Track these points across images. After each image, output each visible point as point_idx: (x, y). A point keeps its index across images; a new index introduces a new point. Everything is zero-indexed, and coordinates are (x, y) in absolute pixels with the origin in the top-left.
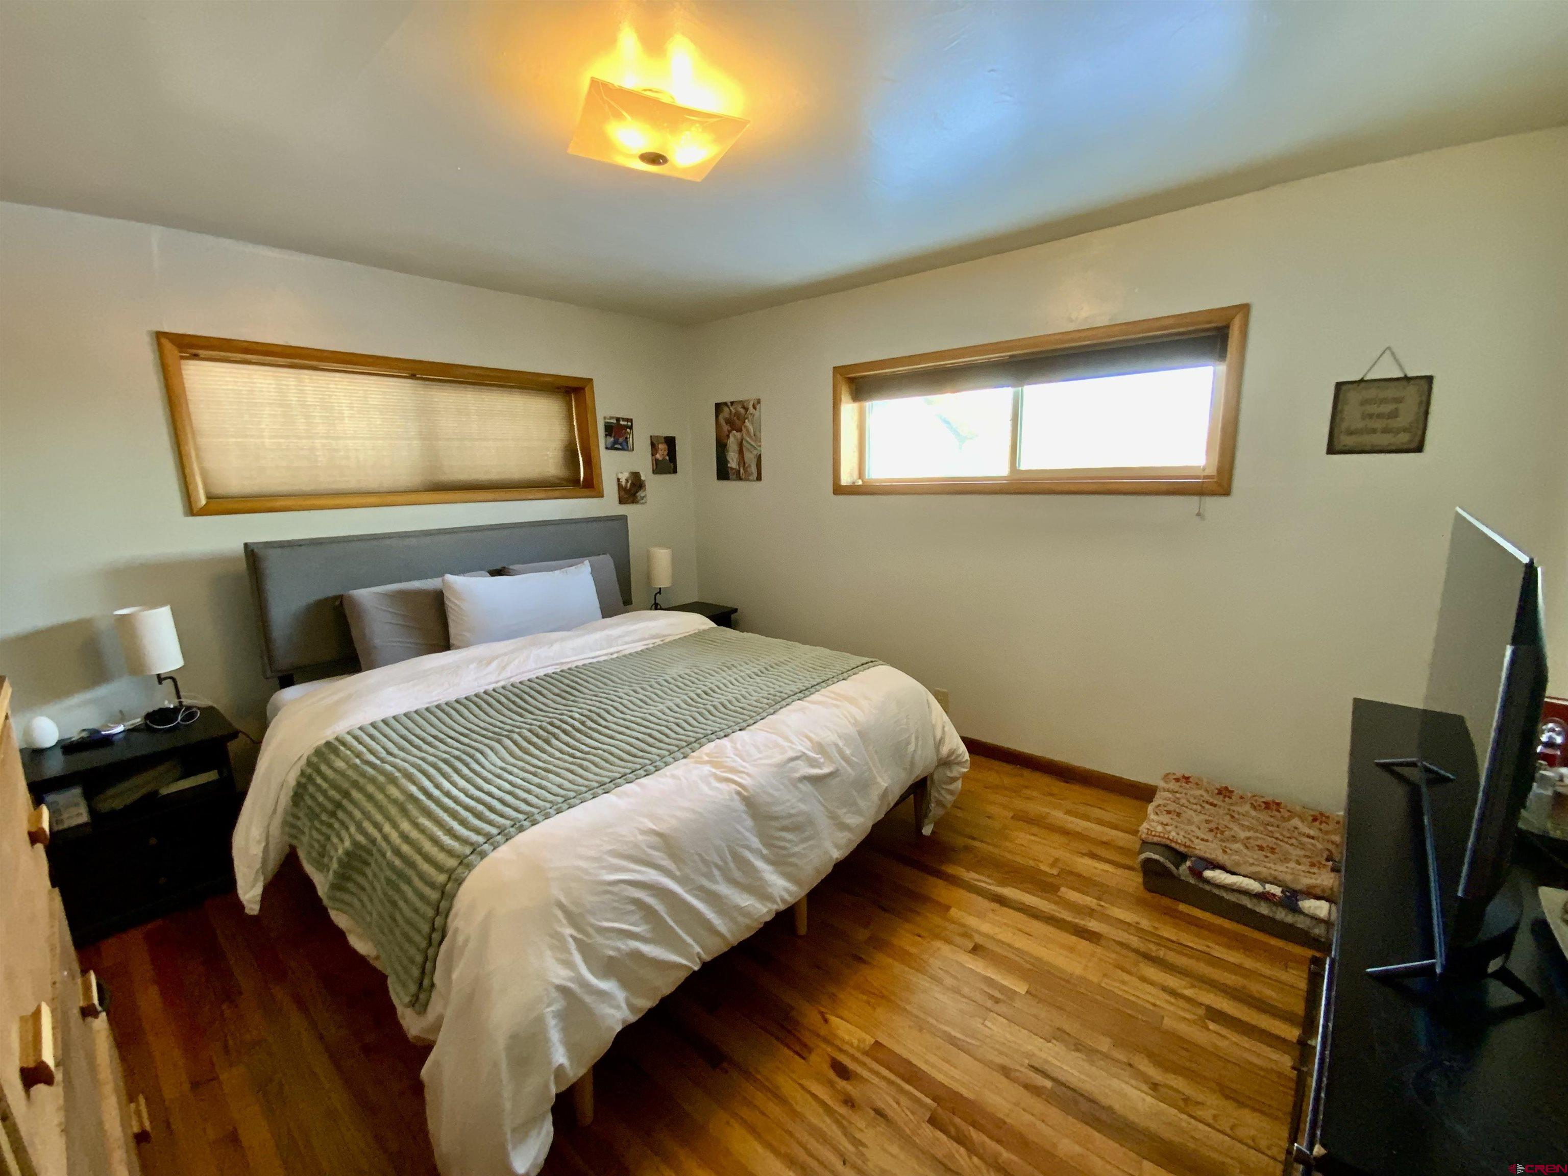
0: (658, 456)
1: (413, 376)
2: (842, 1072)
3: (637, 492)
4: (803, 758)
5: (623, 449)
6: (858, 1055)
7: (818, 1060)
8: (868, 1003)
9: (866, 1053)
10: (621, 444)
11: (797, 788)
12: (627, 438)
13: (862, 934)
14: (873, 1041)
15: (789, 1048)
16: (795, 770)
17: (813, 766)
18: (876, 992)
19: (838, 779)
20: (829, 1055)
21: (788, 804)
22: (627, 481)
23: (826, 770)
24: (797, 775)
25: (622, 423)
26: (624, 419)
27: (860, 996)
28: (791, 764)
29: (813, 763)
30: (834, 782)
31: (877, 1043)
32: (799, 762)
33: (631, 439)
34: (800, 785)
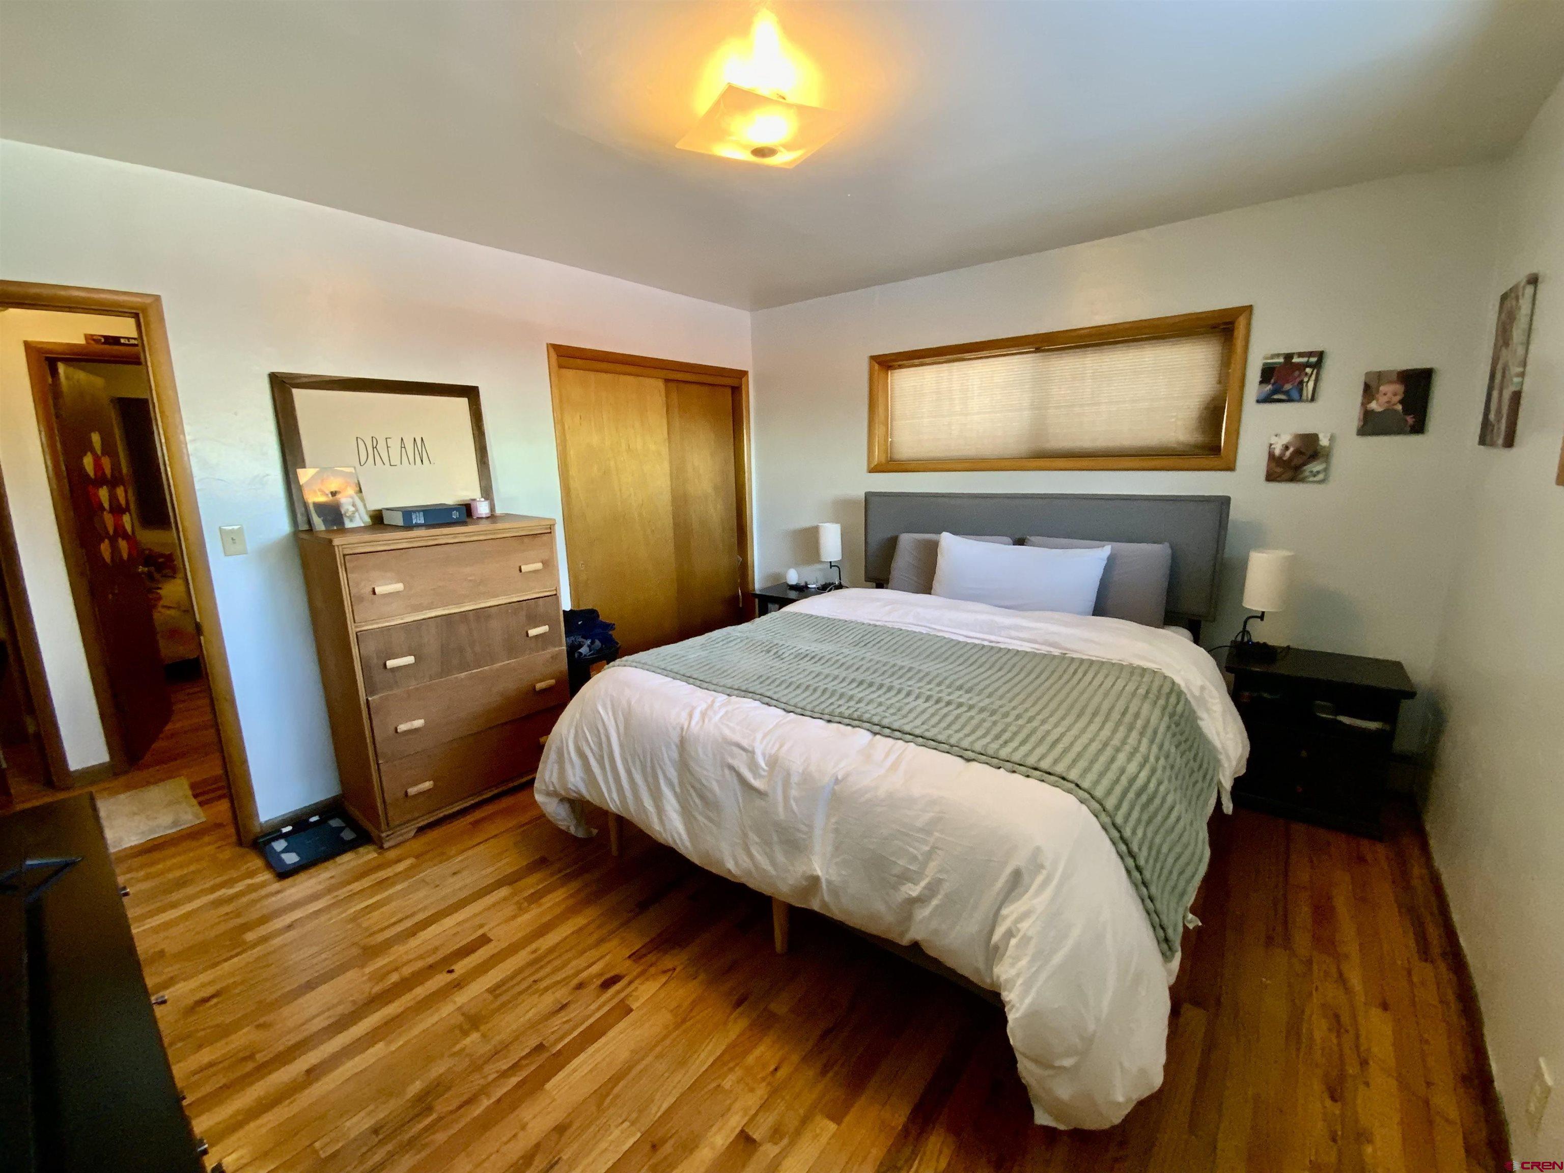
0: (1374, 406)
1: (1038, 350)
2: (607, 984)
3: (1304, 464)
4: (749, 754)
5: (1290, 400)
6: (622, 995)
7: (624, 966)
8: (678, 1006)
9: (622, 1001)
10: (1287, 393)
11: (723, 771)
12: (1301, 382)
13: (781, 1006)
14: (634, 1007)
15: (643, 947)
16: (733, 756)
17: (751, 770)
18: (694, 1014)
19: (763, 803)
20: (626, 975)
21: (705, 773)
22: (1287, 448)
23: (756, 783)
24: (730, 761)
25: (1296, 360)
26: (1301, 355)
27: (690, 1000)
28: (736, 750)
29: (753, 766)
30: (759, 803)
31: (631, 1010)
32: (744, 754)
33: (1311, 385)
34: (727, 771)
